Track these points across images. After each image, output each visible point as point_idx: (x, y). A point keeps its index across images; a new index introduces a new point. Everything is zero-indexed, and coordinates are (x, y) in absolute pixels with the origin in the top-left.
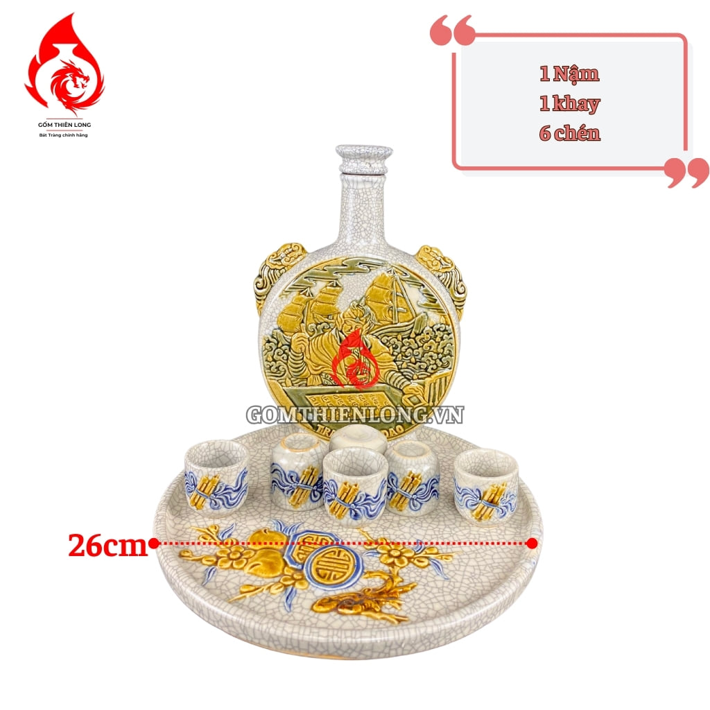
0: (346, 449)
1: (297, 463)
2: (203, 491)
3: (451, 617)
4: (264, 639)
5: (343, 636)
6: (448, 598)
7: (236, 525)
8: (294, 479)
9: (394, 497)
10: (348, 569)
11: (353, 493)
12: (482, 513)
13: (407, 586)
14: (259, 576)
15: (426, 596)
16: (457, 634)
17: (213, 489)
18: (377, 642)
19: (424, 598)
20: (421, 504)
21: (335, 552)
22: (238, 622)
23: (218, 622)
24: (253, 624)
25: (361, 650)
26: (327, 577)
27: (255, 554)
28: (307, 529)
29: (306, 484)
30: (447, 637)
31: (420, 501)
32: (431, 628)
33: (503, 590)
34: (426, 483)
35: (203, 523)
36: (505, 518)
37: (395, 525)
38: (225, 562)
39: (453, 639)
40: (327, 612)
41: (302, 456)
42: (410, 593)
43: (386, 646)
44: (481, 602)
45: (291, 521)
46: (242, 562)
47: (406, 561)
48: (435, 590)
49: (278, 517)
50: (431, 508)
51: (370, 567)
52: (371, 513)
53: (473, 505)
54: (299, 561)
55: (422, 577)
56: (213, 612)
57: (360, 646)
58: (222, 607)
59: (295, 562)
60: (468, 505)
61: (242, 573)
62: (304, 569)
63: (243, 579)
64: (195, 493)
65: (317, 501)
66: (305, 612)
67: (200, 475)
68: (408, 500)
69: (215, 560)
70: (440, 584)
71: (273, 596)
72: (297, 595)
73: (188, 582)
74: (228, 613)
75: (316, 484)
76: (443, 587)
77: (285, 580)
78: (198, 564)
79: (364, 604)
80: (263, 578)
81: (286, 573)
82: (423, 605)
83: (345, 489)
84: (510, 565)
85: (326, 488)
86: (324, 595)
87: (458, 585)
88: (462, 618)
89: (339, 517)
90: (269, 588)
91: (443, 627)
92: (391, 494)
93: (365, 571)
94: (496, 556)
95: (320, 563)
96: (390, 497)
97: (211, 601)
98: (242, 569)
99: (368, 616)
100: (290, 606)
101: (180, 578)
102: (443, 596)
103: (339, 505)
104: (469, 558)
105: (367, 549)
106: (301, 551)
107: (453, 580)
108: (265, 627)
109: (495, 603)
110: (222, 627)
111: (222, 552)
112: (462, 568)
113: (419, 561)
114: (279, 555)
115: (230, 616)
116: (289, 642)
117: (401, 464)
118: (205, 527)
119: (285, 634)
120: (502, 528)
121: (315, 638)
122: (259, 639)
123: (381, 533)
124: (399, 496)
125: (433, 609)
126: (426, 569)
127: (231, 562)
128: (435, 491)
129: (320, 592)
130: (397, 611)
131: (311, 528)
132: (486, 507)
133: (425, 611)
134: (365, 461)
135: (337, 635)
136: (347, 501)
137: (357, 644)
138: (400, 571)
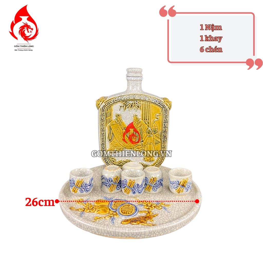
0: (129, 170)
1: (111, 175)
2: (77, 186)
3: (172, 223)
4: (105, 233)
5: (134, 230)
6: (170, 218)
7: (89, 198)
8: (111, 181)
9: (147, 187)
10: (133, 210)
11: (133, 184)
12: (180, 190)
13: (155, 215)
14: (100, 214)
15: (162, 218)
16: (174, 229)
17: (81, 185)
18: (146, 231)
19: (161, 218)
20: (157, 188)
21: (127, 206)
22: (95, 228)
23: (88, 229)
24: (101, 228)
25: (141, 235)
26: (126, 213)
27: (98, 207)
28: (116, 199)
29: (115, 183)
30: (171, 230)
31: (157, 187)
32: (165, 226)
33: (190, 214)
34: (158, 180)
35: (77, 198)
36: (188, 192)
37: (148, 196)
38: (87, 210)
39: (173, 231)
40: (127, 224)
41: (113, 172)
42: (156, 217)
43: (150, 233)
44: (182, 218)
45: (110, 197)
46: (93, 210)
47: (153, 207)
48: (165, 216)
49: (105, 195)
50: (160, 190)
51: (140, 210)
52: (139, 191)
53: (176, 187)
54: (115, 209)
55: (160, 212)
56: (86, 225)
57: (140, 233)
58: (89, 223)
59: (113, 209)
60: (175, 188)
61: (94, 213)
62: (117, 211)
63: (95, 215)
64: (74, 187)
65: (119, 189)
66: (119, 224)
67: (76, 179)
68: (152, 187)
69: (83, 210)
70: (166, 214)
71: (106, 220)
72: (115, 219)
73: (75, 216)
74: (91, 225)
75: (118, 183)
76: (168, 215)
77: (110, 215)
78: (77, 211)
79: (140, 221)
80: (102, 214)
81: (110, 213)
82: (161, 221)
83: (130, 182)
84: (191, 207)
85: (122, 183)
86: (125, 219)
87: (173, 214)
88: (176, 223)
89: (128, 193)
90: (105, 217)
91: (169, 226)
92: (146, 185)
93: (139, 211)
94: (186, 205)
95: (122, 209)
96: (145, 187)
97: (85, 221)
98: (94, 212)
99: (142, 224)
100: (113, 223)
101: (72, 215)
102: (168, 217)
103: (128, 189)
104: (176, 206)
105: (139, 204)
106: (115, 206)
107: (171, 212)
108: (105, 228)
109: (187, 218)
110: (89, 230)
111: (86, 207)
112: (174, 209)
113: (158, 207)
114: (107, 207)
115: (92, 226)
116: (115, 233)
117: (149, 174)
118: (78, 199)
119: (113, 230)
120: (187, 196)
121: (124, 231)
122: (103, 233)
123: (143, 199)
124: (149, 186)
125: (165, 222)
126: (161, 210)
127: (89, 210)
128: (162, 184)
129: (123, 218)
130: (152, 223)
131: (118, 198)
132: (181, 188)
133: (162, 222)
134: (136, 173)
135: (132, 229)
136: (131, 187)
137: (139, 232)
138: (152, 211)
